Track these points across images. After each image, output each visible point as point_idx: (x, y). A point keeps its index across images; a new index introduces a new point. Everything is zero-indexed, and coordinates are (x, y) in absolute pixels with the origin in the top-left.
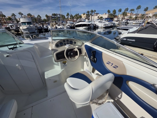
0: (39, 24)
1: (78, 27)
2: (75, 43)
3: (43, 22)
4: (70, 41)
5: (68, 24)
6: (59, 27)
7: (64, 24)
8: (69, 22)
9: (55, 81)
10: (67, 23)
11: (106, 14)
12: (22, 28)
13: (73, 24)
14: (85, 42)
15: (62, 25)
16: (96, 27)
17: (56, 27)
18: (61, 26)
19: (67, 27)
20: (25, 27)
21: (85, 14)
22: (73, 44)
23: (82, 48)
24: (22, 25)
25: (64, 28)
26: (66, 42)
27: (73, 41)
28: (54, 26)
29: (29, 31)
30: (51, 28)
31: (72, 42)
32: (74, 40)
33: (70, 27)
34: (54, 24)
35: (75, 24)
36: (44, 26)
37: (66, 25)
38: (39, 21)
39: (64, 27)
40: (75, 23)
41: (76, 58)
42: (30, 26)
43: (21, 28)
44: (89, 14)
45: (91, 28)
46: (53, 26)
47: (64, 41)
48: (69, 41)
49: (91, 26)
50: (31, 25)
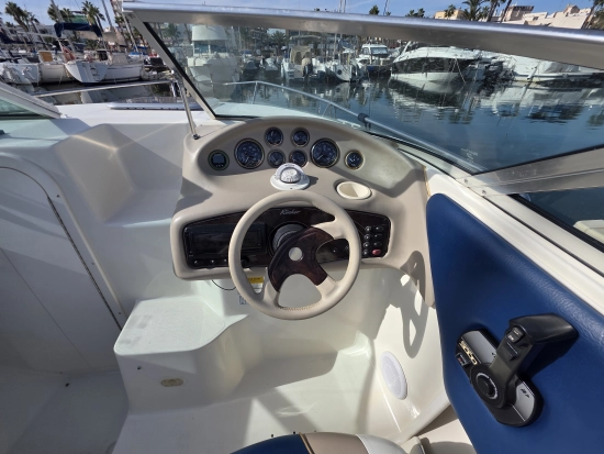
0: (258, 51)
1: (406, 72)
2: (355, 159)
3: (271, 45)
4: (320, 143)
5: (362, 57)
6: (322, 67)
7: (346, 55)
8: (369, 46)
9: (172, 382)
10: (361, 51)
11: (576, 10)
12: (195, 62)
13: (385, 56)
14: (440, 163)
15: (336, 57)
16: (501, 75)
17: (310, 66)
18: (331, 65)
19: (354, 68)
20: (201, 62)
21: (456, 12)
22: (342, 163)
23: (400, 214)
24: (196, 51)
25: (340, 72)
26: (286, 147)
27: (344, 147)
28: (305, 62)
29: (211, 75)
30: (290, 67)
31: (335, 149)
32: (347, 135)
33: (368, 68)
34: (303, 54)
35: (393, 58)
36: (269, 61)
37: (353, 56)
38: (258, 41)
39: (341, 67)
40: (396, 54)
41: (325, 302)
42: (218, 57)
43: (190, 61)
44: (473, 13)
45: (469, 80)
46: (298, 60)
47: (274, 131)
48: (313, 139)
49: (472, 69)
50: (222, 55)
